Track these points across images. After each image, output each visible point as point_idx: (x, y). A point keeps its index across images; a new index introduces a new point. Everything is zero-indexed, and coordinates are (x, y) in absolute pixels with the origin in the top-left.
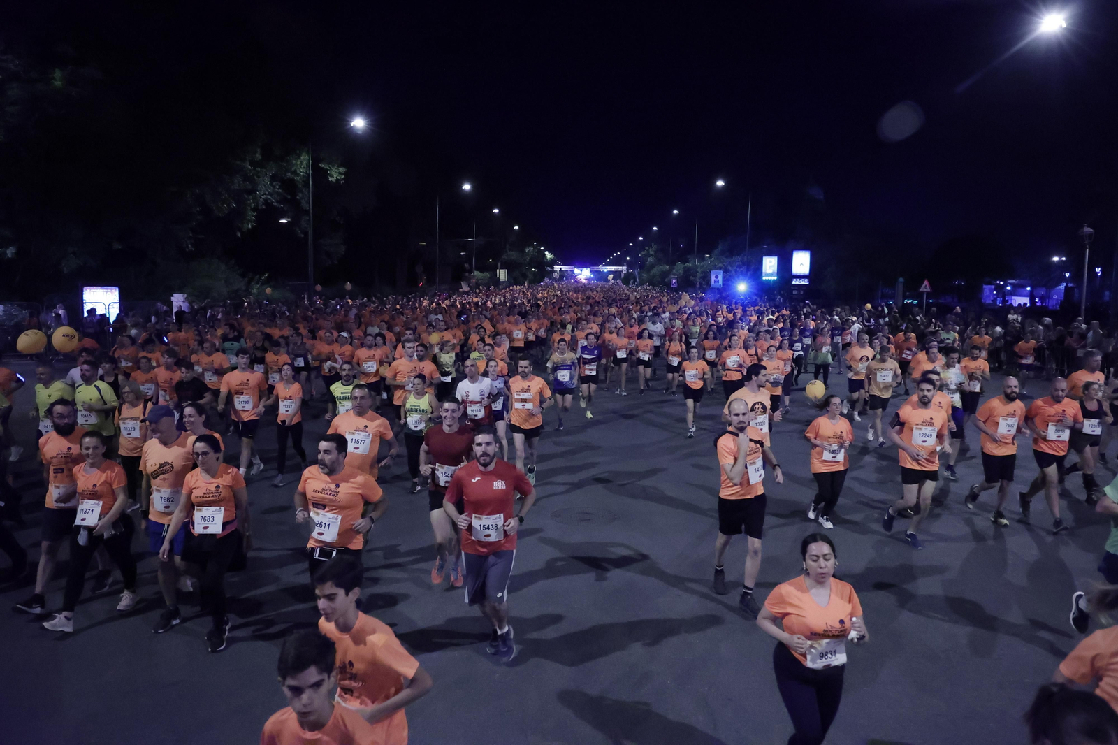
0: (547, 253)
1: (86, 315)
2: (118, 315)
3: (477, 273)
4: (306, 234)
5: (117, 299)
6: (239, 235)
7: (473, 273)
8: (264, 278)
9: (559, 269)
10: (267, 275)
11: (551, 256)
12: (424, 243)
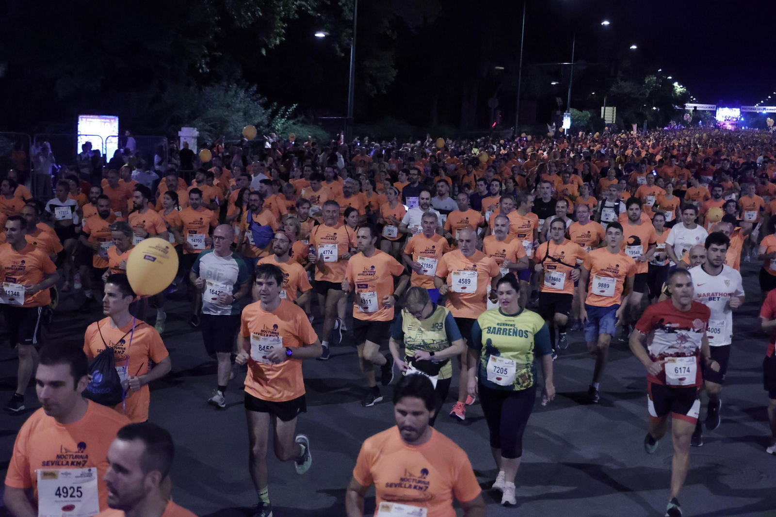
0: (676, 84)
2: (117, 152)
4: (347, 52)
5: (116, 132)
6: (264, 52)
7: (567, 111)
8: (290, 111)
9: (693, 109)
10: (295, 106)
11: (682, 89)
12: (503, 68)
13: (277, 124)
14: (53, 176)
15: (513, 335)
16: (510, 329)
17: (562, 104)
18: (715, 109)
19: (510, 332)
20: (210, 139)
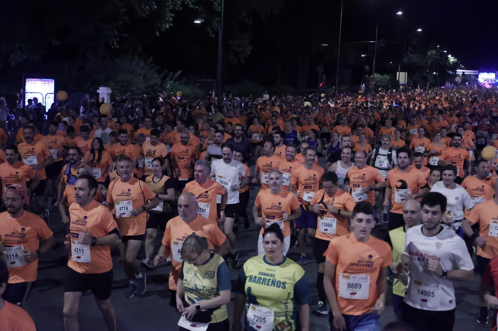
0: (450, 56)
1: (27, 104)
2: (53, 104)
3: (377, 75)
4: (217, 33)
5: (52, 91)
6: (158, 34)
7: (372, 75)
8: (176, 76)
9: (462, 73)
10: (179, 72)
11: (454, 60)
12: (327, 45)
13: (167, 85)
14: (7, 122)
15: (271, 285)
16: (269, 280)
17: (369, 70)
18: (477, 74)
19: (269, 282)
20: (120, 95)
